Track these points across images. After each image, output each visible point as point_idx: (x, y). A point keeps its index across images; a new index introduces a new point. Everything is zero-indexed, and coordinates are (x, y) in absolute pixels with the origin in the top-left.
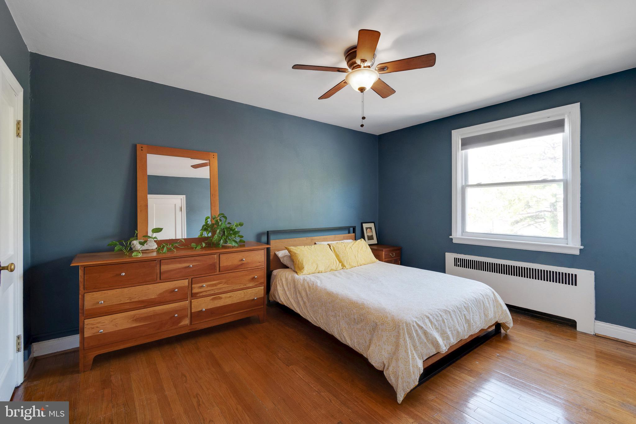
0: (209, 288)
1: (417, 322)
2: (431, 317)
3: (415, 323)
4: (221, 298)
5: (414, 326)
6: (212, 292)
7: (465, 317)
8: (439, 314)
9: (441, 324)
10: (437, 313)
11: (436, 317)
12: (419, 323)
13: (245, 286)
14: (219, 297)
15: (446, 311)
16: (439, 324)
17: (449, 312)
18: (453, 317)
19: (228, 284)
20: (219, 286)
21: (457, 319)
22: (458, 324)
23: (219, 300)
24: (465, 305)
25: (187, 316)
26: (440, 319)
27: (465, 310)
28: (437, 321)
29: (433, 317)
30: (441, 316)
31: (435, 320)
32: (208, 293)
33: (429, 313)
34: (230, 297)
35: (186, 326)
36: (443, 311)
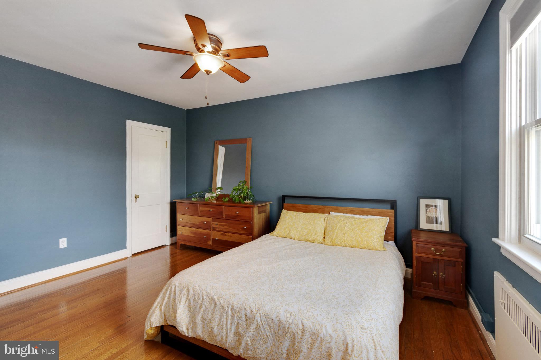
0: (220, 227)
1: (177, 287)
2: (191, 292)
3: (174, 286)
4: (226, 235)
5: (171, 288)
6: (222, 230)
7: (237, 327)
8: (203, 296)
9: (197, 306)
10: (201, 294)
11: (196, 297)
12: (177, 289)
13: (240, 232)
14: (224, 234)
15: (212, 300)
16: (194, 305)
17: (215, 304)
18: (216, 313)
19: (229, 227)
20: (225, 227)
21: (220, 319)
22: (218, 325)
23: (225, 236)
24: (248, 314)
25: (210, 239)
26: (200, 302)
27: (244, 320)
28: (195, 300)
29: (194, 295)
30: (203, 299)
31: (193, 298)
32: (219, 229)
33: (194, 288)
34: (231, 236)
35: (209, 245)
36: (210, 298)
